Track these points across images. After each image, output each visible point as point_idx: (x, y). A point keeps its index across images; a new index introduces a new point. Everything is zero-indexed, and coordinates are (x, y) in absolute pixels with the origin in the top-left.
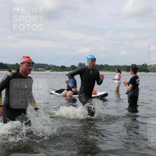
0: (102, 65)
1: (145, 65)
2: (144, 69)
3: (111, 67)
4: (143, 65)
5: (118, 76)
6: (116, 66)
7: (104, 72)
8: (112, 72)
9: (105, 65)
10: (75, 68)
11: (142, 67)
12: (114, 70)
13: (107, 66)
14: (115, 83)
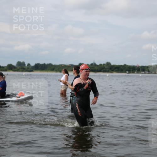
0: (44, 64)
1: (94, 64)
2: (93, 68)
3: (55, 66)
4: (92, 64)
5: (65, 78)
6: (61, 65)
7: (48, 72)
8: (57, 72)
9: (48, 64)
10: (13, 68)
11: (91, 67)
12: (59, 70)
13: (50, 65)
14: (61, 86)
